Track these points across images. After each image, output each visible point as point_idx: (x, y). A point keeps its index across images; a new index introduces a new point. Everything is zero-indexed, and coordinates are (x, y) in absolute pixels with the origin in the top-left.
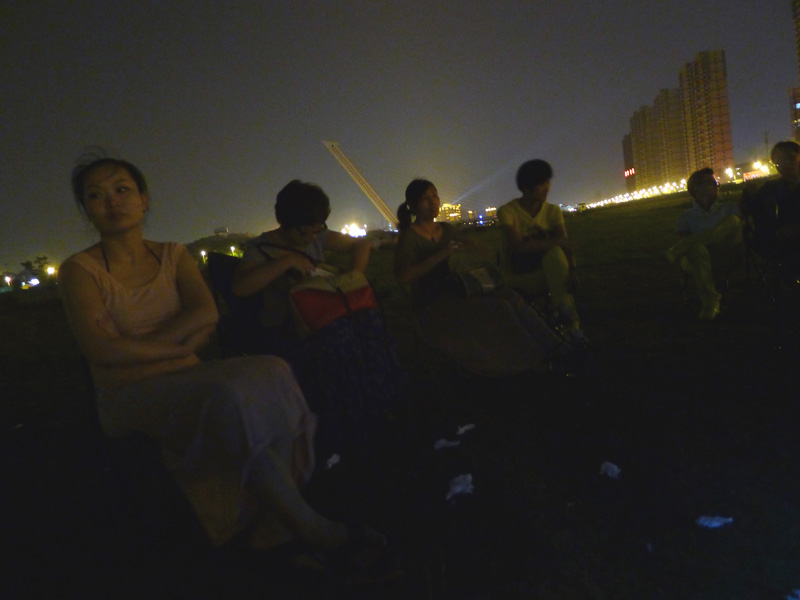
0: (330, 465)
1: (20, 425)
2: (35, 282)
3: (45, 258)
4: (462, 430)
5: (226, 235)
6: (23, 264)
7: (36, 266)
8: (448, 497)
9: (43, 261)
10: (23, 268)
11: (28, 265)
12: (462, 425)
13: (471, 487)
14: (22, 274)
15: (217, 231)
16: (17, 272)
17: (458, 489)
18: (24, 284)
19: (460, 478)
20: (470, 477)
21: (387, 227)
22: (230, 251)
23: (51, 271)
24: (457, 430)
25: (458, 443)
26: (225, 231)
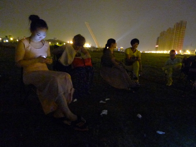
0: (74, 101)
2: (7, 41)
3: (11, 36)
4: (107, 100)
5: (56, 40)
7: (8, 37)
8: (101, 114)
9: (10, 36)
10: (5, 37)
12: (107, 98)
13: (107, 113)
14: (4, 38)
15: (54, 38)
16: (3, 38)
17: (104, 113)
18: (4, 41)
19: (105, 110)
20: (107, 111)
21: (96, 46)
22: (57, 44)
23: (12, 39)
24: (105, 99)
25: (105, 102)
26: (56, 39)
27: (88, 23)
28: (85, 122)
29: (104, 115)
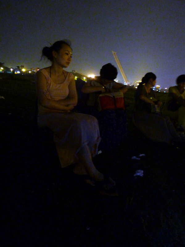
1: (10, 114)
2: (19, 72)
3: (23, 66)
4: (141, 155)
5: (75, 73)
6: (17, 66)
7: (21, 68)
8: (135, 175)
9: (23, 67)
10: (17, 67)
11: (18, 67)
12: (142, 154)
13: (143, 175)
14: (16, 69)
15: (73, 71)
16: (14, 68)
17: (138, 174)
18: (15, 72)
19: (139, 171)
20: (142, 171)
21: (124, 83)
22: (75, 78)
23: (24, 70)
24: (139, 155)
25: (139, 159)
26: (75, 71)
27: (115, 53)
28: (115, 185)
29: (138, 176)
